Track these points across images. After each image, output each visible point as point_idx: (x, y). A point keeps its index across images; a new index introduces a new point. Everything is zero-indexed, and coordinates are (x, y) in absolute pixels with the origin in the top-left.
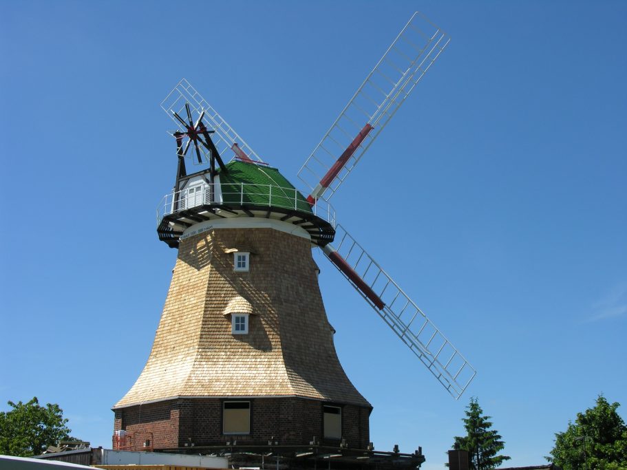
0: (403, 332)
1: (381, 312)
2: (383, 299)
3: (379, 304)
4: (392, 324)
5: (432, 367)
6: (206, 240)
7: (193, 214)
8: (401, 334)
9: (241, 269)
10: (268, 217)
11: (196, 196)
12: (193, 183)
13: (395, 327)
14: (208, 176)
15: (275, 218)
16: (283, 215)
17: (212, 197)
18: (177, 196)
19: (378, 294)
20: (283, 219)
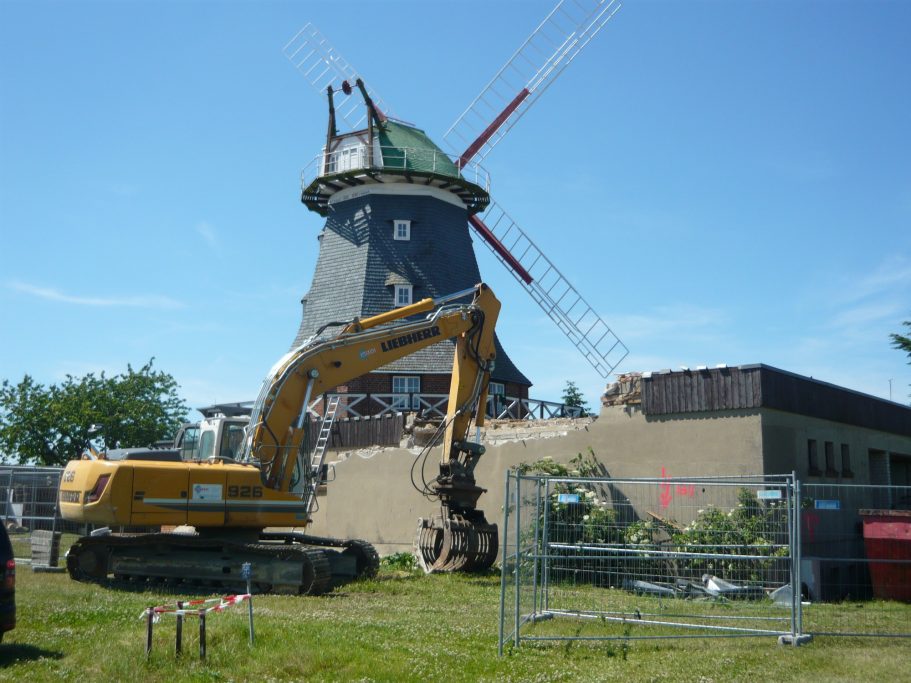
0: (552, 309)
1: (528, 287)
2: (531, 274)
3: (528, 279)
4: (539, 299)
5: (580, 346)
6: (364, 211)
7: (350, 178)
8: (548, 310)
9: (402, 238)
10: (427, 183)
11: (351, 159)
12: (347, 145)
13: (543, 303)
14: (366, 137)
15: (435, 185)
16: (445, 182)
17: (371, 160)
18: (328, 158)
19: (527, 269)
20: (442, 187)
